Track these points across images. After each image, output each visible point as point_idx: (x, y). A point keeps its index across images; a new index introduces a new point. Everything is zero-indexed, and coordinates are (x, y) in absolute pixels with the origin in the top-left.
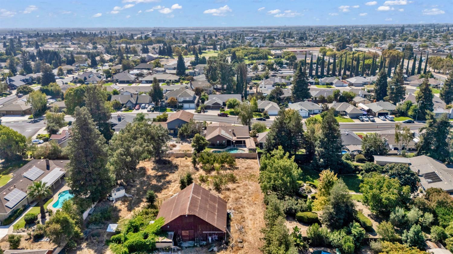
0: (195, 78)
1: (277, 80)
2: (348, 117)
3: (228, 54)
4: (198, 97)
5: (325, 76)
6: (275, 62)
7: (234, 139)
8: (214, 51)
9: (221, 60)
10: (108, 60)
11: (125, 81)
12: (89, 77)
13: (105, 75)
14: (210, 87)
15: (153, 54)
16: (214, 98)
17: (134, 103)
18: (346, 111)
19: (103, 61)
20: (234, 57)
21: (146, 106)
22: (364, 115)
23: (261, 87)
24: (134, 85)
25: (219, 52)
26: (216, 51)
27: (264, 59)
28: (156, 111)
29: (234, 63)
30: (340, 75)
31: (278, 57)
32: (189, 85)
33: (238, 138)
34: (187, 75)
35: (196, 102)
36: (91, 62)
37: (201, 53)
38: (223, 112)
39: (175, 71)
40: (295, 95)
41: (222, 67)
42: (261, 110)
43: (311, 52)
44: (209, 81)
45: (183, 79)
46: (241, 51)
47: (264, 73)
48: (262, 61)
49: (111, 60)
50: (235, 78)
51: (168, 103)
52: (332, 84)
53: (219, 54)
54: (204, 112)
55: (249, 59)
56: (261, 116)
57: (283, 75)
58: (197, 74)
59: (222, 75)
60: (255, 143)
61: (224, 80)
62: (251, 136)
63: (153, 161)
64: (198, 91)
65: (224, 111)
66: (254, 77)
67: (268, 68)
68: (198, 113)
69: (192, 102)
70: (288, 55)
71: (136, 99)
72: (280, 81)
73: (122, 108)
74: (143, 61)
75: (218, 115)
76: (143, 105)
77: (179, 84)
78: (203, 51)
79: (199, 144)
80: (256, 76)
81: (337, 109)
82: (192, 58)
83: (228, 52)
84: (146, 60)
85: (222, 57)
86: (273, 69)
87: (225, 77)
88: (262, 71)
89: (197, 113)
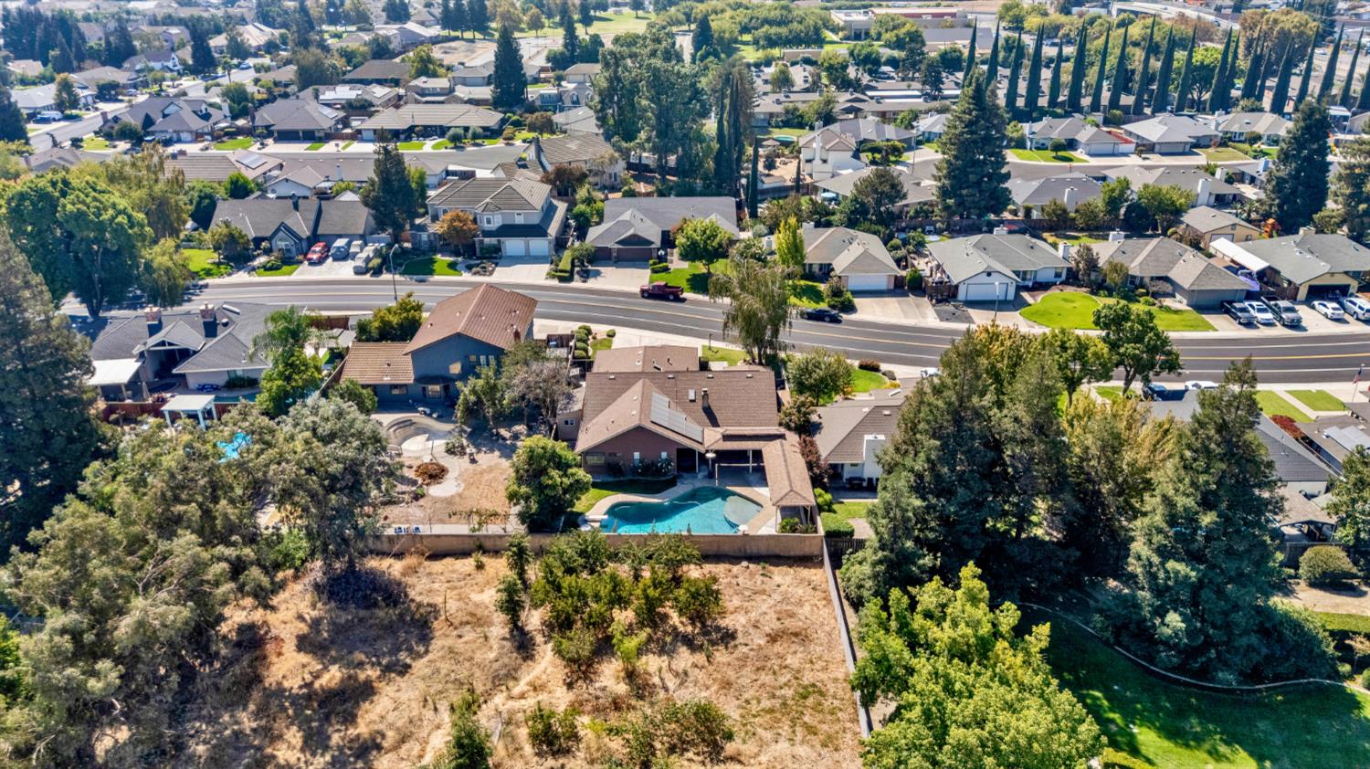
0: (558, 118)
1: (868, 128)
2: (1179, 303)
3: (680, 23)
4: (562, 207)
5: (1043, 113)
6: (851, 54)
7: (711, 440)
8: (633, 13)
9: (653, 54)
10: (259, 48)
11: (296, 132)
12: (165, 116)
13: (226, 107)
14: (613, 161)
15: (423, 23)
16: (626, 216)
17: (305, 232)
18: (1172, 275)
19: (239, 51)
20: (704, 36)
21: (352, 250)
22: (1250, 296)
23: (809, 161)
24: (329, 148)
25: (653, 17)
26: (641, 13)
27: (808, 45)
28: (389, 270)
29: (703, 58)
30: (1095, 107)
31: (857, 37)
32: (531, 154)
33: (727, 438)
34: (531, 109)
35: (553, 229)
36: (194, 56)
37: (587, 21)
38: (661, 280)
39: (486, 92)
40: (951, 202)
41: (659, 84)
42: (816, 269)
43: (970, 17)
44: (608, 138)
45: (517, 124)
46: (729, 13)
47: (815, 97)
48: (803, 51)
49: (270, 48)
50: (710, 126)
51: (441, 237)
52: (1072, 144)
53: (651, 26)
54: (586, 275)
55: (756, 42)
56: (817, 296)
57: (889, 105)
58: (568, 103)
59: (658, 117)
60: (810, 466)
61: (666, 135)
62: (788, 427)
63: (317, 587)
64: (564, 182)
65: (666, 270)
66: (778, 115)
67: (829, 77)
68: (562, 279)
69: (538, 230)
70: (895, 28)
71: (313, 216)
72: (880, 132)
73: (254, 258)
74: (381, 51)
75: (643, 291)
76: (341, 242)
77: (499, 143)
78: (598, 14)
79: (541, 488)
80: (787, 111)
81: (1135, 268)
82: (554, 39)
83: (682, 17)
84: (391, 47)
85: (657, 40)
86: (845, 84)
87: (669, 125)
88: (807, 90)
89: (555, 282)
